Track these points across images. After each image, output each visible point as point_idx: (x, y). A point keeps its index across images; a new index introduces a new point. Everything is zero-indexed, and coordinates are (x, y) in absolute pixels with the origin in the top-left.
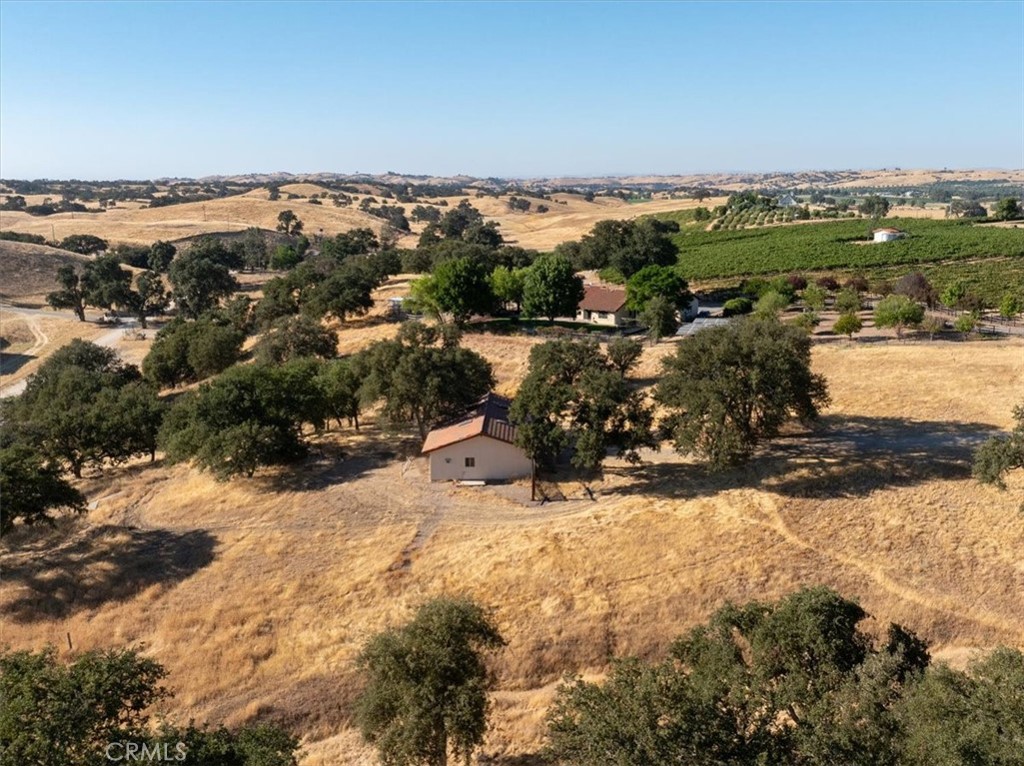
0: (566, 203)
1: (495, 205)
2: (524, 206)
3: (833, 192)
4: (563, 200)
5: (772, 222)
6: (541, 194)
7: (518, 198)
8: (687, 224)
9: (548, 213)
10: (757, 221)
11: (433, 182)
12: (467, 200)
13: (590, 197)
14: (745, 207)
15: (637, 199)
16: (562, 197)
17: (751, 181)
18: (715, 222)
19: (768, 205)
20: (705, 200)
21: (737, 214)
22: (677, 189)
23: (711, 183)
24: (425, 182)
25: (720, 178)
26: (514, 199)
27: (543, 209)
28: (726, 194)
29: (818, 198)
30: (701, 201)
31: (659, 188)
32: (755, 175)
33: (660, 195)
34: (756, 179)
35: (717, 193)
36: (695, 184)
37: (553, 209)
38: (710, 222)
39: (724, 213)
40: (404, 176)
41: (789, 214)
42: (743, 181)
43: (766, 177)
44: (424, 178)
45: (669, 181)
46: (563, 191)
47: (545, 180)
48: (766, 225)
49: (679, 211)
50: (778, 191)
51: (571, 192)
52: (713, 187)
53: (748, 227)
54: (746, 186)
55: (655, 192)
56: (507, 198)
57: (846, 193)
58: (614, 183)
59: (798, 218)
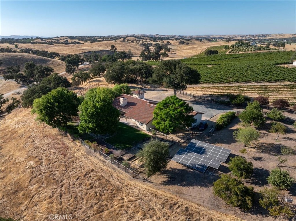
0: (194, 42)
1: (176, 42)
2: (183, 43)
3: (264, 40)
4: (193, 41)
5: (248, 51)
6: (188, 40)
7: (182, 41)
8: (222, 50)
9: (189, 45)
10: (243, 51)
11: (166, 37)
12: (169, 41)
13: (201, 40)
14: (240, 45)
15: (213, 41)
16: (193, 40)
17: (243, 37)
18: (230, 51)
19: (247, 45)
20: (230, 42)
21: (237, 48)
22: (224, 39)
23: (233, 37)
24: (164, 37)
25: (235, 36)
26: (181, 41)
27: (188, 44)
28: (236, 40)
29: (261, 41)
30: (228, 42)
31: (220, 38)
32: (244, 35)
33: (219, 40)
34: (244, 36)
35: (234, 40)
36: (229, 37)
37: (191, 44)
38: (229, 50)
39: (234, 47)
40: (160, 35)
41: (254, 48)
42: (241, 37)
43: (247, 36)
44: (164, 35)
45: (222, 37)
46: (194, 39)
47: (193, 36)
48: (246, 52)
49: (221, 46)
50: (250, 39)
51: (196, 39)
52: (233, 38)
53: (240, 53)
54: (241, 38)
55: (218, 39)
56: (179, 41)
57: (268, 40)
58: (209, 37)
59: (257, 50)
